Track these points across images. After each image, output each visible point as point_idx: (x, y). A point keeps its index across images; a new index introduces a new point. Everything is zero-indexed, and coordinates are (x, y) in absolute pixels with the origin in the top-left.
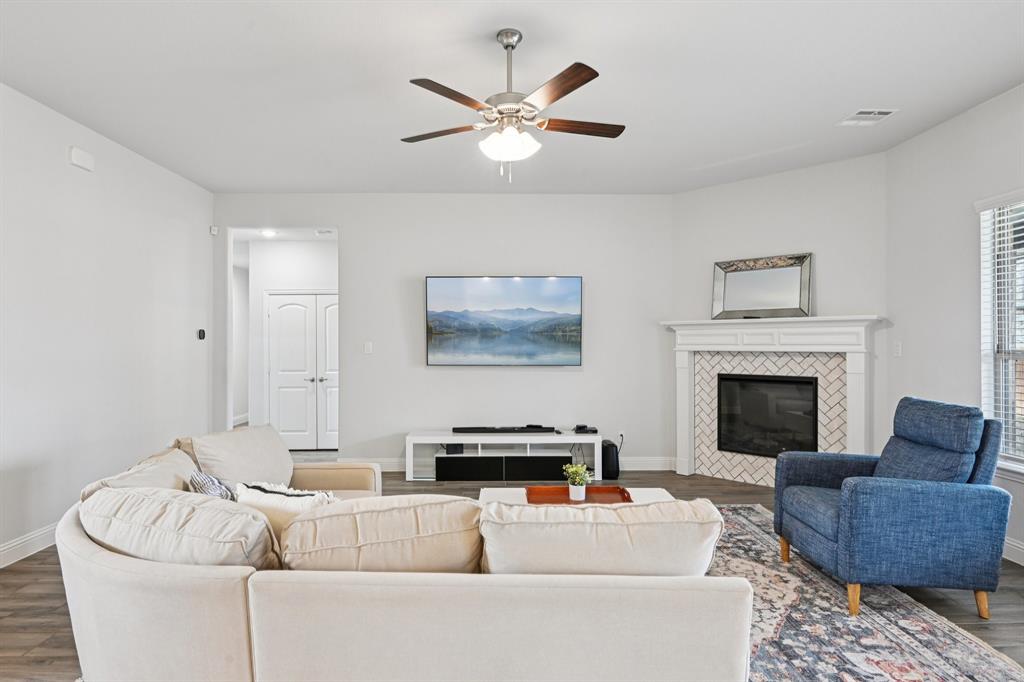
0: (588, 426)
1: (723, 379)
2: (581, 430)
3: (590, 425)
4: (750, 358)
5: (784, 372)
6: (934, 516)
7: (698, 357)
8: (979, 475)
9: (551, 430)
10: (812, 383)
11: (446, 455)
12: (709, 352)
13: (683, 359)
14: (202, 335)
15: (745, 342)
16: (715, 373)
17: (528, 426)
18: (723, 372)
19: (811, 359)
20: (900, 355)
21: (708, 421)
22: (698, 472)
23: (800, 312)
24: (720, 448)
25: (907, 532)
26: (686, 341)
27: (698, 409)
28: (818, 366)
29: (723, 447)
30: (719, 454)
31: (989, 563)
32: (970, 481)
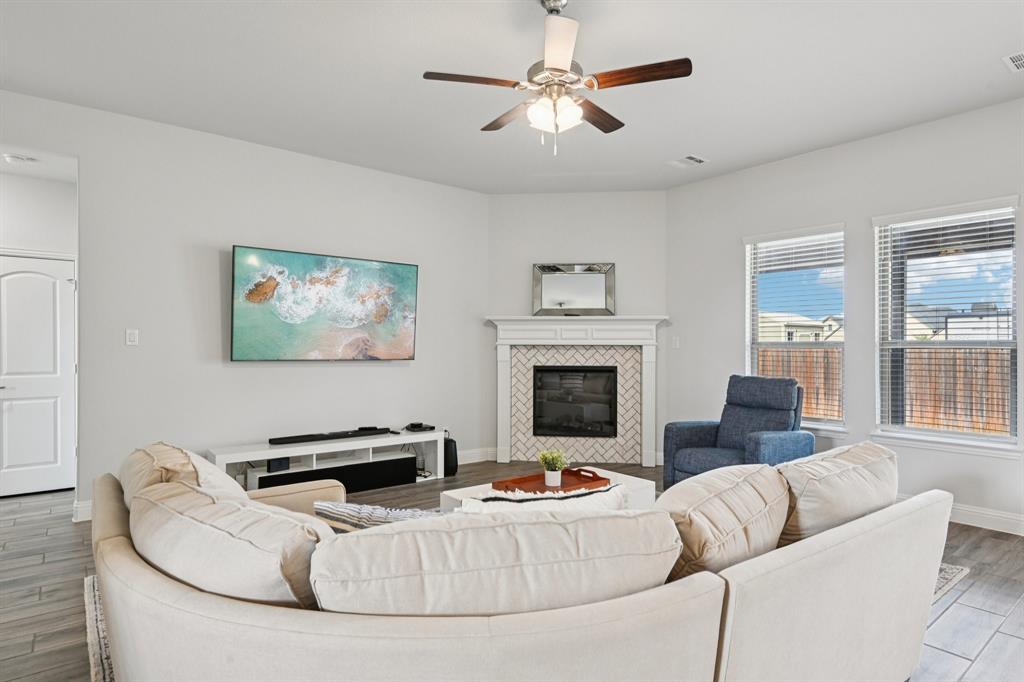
0: (424, 423)
1: (539, 371)
2: (415, 428)
4: (562, 351)
5: (591, 363)
7: (515, 351)
9: (385, 431)
10: (612, 370)
11: (270, 473)
12: (525, 346)
13: (504, 353)
15: (563, 337)
16: (530, 365)
17: (361, 429)
18: (539, 364)
19: (612, 352)
20: (678, 347)
21: (524, 410)
22: (514, 458)
23: (607, 312)
24: (535, 434)
26: (507, 335)
27: (514, 399)
28: (618, 357)
29: (539, 432)
30: (534, 439)
32: (793, 429)
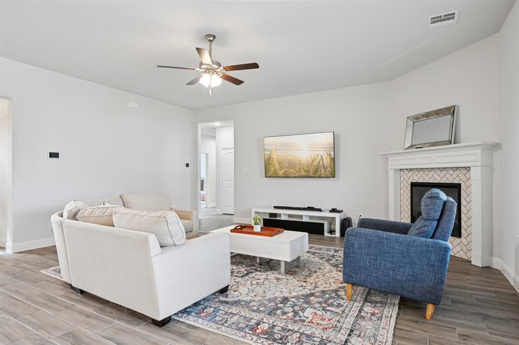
1: (413, 185)
2: (334, 211)
3: (338, 209)
4: (427, 172)
5: (444, 181)
6: (393, 253)
7: (402, 173)
8: (437, 234)
9: (320, 210)
10: (458, 186)
11: (269, 218)
12: (407, 169)
13: (391, 173)
14: (187, 165)
15: (419, 162)
16: (410, 182)
17: (309, 207)
18: (414, 181)
19: (457, 172)
25: (377, 259)
26: (393, 163)
28: (461, 176)
31: (432, 287)
32: (432, 238)
